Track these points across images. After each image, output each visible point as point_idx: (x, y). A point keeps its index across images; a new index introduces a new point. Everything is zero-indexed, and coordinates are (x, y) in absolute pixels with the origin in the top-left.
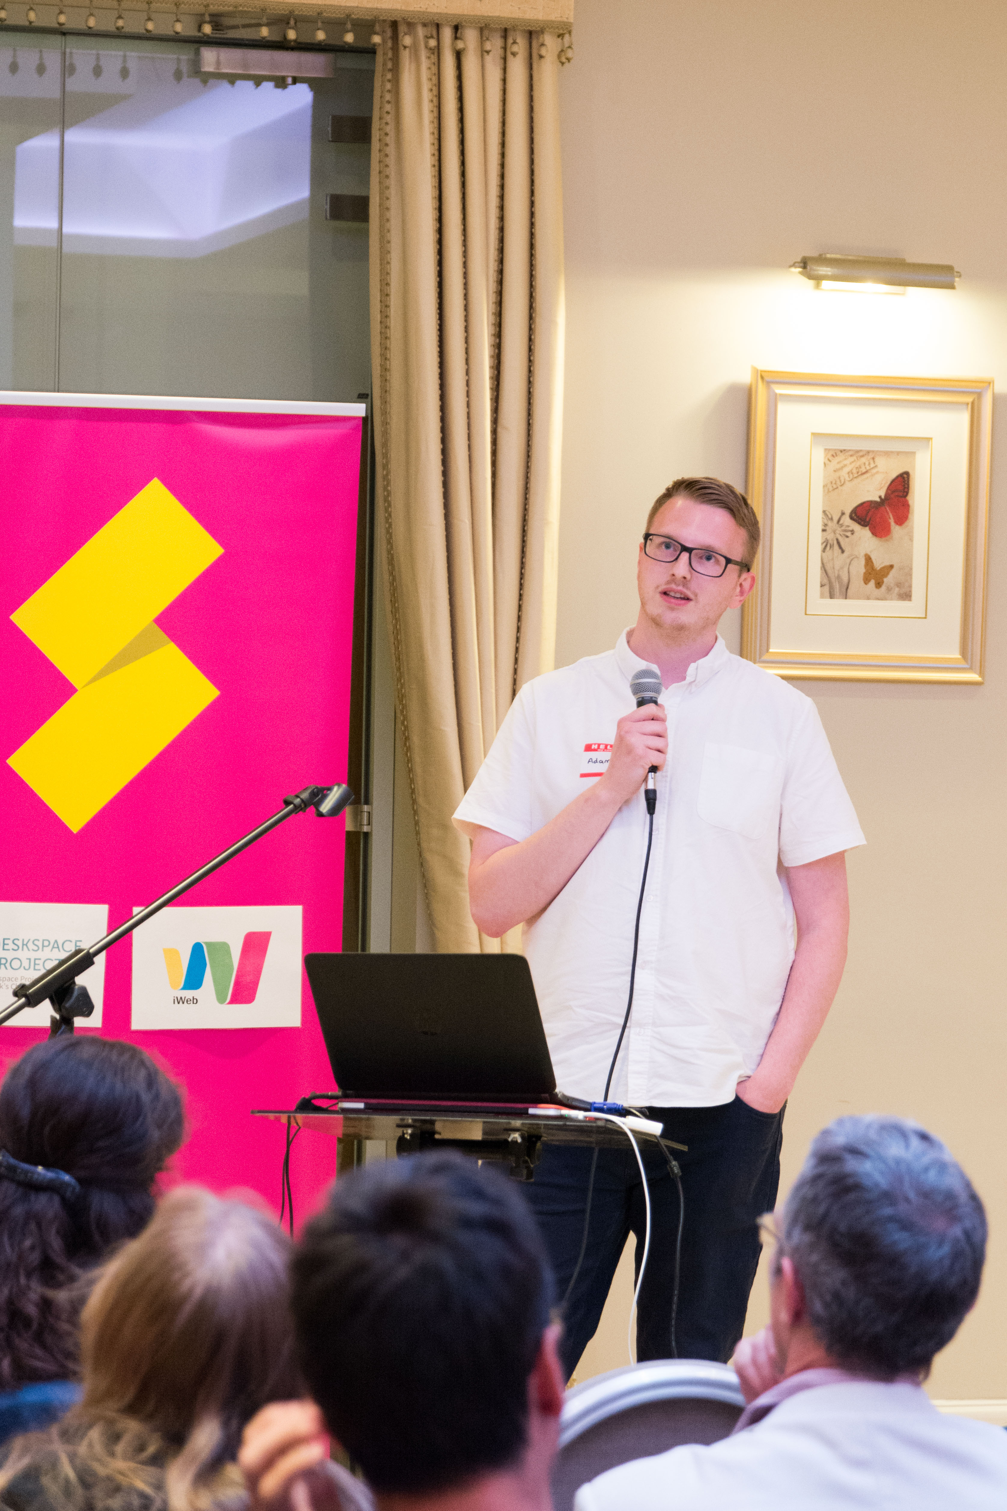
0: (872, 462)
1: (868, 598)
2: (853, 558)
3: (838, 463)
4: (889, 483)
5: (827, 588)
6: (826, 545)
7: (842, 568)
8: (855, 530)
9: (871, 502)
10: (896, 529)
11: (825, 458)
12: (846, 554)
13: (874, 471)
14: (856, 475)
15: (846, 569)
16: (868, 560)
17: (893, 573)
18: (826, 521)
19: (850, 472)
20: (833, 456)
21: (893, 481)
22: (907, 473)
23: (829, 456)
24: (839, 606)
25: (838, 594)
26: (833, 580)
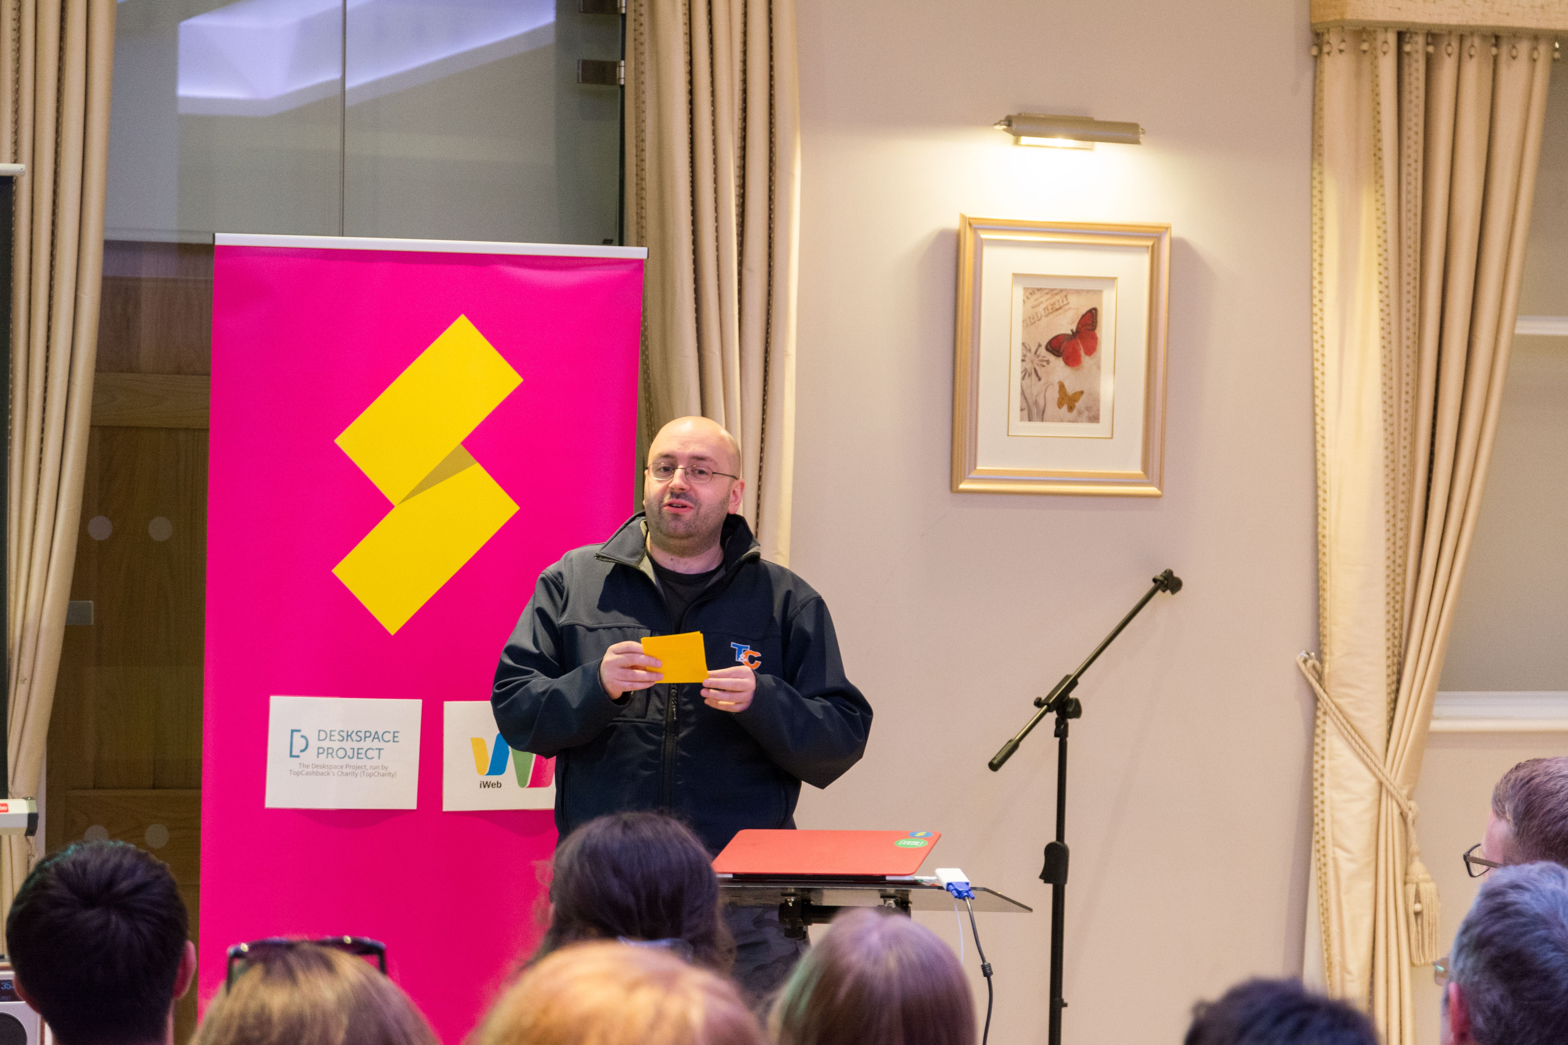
0: (1065, 299)
1: (1062, 421)
2: (1049, 385)
3: (1036, 300)
4: (1080, 317)
5: (1026, 412)
6: (1025, 374)
7: (1039, 394)
8: (1051, 360)
9: (1064, 335)
10: (1086, 360)
11: (1024, 295)
12: (1042, 381)
13: (1067, 307)
14: (1051, 311)
15: (1042, 395)
16: (1062, 386)
17: (1083, 398)
18: (1025, 352)
19: (1046, 309)
20: (1031, 294)
21: (1084, 316)
22: (1095, 309)
23: (1028, 294)
24: (1037, 428)
25: (1036, 417)
26: (1031, 404)
